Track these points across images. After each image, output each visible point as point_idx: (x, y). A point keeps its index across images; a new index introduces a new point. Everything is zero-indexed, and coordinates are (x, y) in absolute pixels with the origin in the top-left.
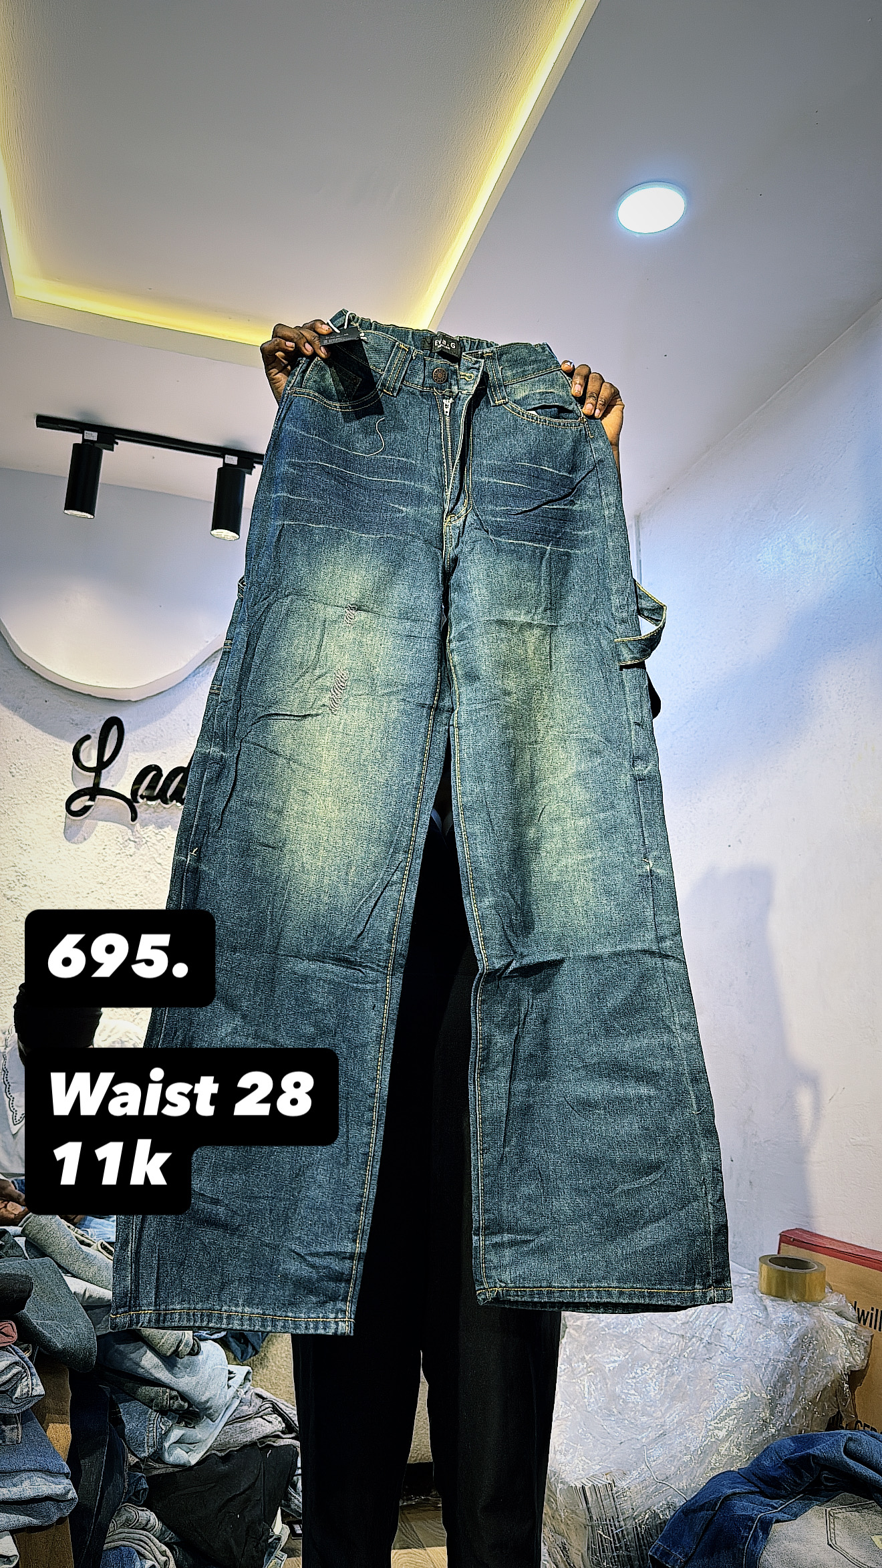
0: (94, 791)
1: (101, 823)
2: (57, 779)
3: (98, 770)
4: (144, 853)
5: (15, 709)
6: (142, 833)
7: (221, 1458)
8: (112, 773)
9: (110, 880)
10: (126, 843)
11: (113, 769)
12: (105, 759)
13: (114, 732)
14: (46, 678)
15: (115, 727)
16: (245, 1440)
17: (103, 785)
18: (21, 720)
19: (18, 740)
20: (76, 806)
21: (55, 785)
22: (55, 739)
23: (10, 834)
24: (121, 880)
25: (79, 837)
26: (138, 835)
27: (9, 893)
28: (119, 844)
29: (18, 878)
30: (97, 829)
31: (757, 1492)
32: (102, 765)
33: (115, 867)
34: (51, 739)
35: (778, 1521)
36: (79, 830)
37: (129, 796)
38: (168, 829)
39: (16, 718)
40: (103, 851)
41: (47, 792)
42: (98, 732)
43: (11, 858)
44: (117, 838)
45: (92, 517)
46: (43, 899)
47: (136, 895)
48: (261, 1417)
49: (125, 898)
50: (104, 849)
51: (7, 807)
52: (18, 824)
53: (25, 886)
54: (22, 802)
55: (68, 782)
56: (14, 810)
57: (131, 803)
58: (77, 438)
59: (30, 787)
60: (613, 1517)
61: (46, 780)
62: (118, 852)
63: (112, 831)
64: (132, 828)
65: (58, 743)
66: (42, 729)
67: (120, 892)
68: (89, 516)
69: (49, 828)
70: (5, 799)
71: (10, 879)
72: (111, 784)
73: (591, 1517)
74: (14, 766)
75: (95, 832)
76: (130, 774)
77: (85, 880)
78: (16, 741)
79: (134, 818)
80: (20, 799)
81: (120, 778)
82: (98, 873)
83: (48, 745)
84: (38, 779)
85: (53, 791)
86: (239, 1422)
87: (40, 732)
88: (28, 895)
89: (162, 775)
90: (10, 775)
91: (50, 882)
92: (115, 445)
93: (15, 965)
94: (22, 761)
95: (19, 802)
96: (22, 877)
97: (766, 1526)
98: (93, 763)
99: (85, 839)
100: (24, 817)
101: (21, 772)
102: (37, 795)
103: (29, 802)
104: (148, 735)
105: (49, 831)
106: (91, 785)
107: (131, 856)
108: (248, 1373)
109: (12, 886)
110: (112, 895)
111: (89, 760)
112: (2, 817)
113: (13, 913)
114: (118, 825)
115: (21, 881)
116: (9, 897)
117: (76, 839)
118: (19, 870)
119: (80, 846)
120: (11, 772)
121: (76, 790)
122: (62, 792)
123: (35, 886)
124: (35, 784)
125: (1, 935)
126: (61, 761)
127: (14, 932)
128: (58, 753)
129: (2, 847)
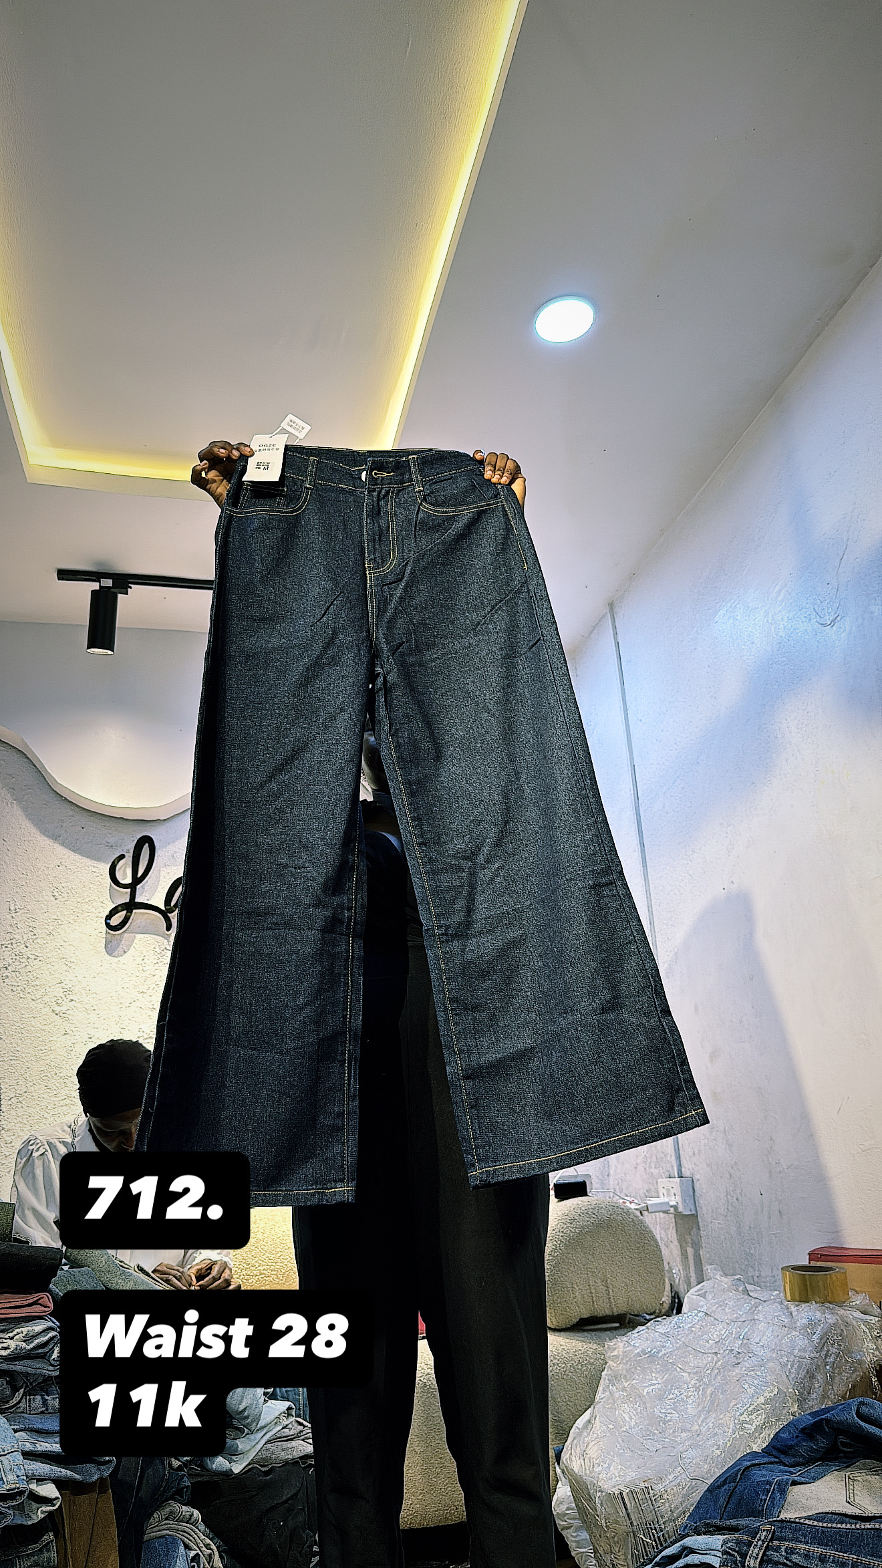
0: (131, 905)
1: (139, 936)
2: (96, 898)
3: (133, 886)
5: (55, 837)
8: (146, 888)
9: (151, 989)
10: (163, 953)
11: (148, 883)
12: (139, 875)
13: (146, 849)
14: (82, 806)
15: (147, 845)
17: (139, 899)
18: (61, 847)
20: (115, 921)
21: (94, 904)
22: (93, 861)
23: (56, 954)
25: (120, 950)
27: (58, 1009)
28: (156, 954)
29: (65, 993)
30: (136, 941)
31: (776, 1462)
32: (137, 881)
34: (88, 862)
35: (796, 1484)
36: (119, 944)
37: (163, 908)
39: (56, 845)
40: (141, 962)
41: (88, 910)
42: (132, 851)
43: (57, 976)
44: (155, 948)
45: (112, 652)
46: (89, 1012)
50: (143, 960)
51: (52, 928)
52: (63, 943)
53: (72, 1000)
54: (66, 922)
55: (104, 899)
56: (58, 930)
57: (166, 914)
58: (95, 586)
59: (72, 908)
61: (87, 900)
62: (156, 961)
63: (149, 942)
64: (167, 938)
65: (95, 865)
66: (80, 854)
68: (109, 652)
69: (91, 945)
70: (49, 921)
71: (57, 995)
72: (146, 898)
74: (57, 890)
75: (134, 945)
76: (163, 886)
77: (127, 990)
78: (57, 867)
79: (169, 928)
80: (63, 920)
81: (154, 892)
82: (139, 983)
83: (87, 868)
84: (79, 900)
85: (93, 910)
87: (79, 856)
88: (75, 1009)
90: (53, 899)
91: (94, 995)
92: (129, 589)
93: (66, 1077)
94: (63, 885)
95: (63, 923)
96: (68, 992)
98: (128, 880)
99: (125, 952)
100: (67, 936)
101: (63, 895)
102: (78, 915)
103: (72, 922)
104: (177, 850)
105: (92, 947)
106: (128, 901)
109: (59, 1002)
110: (153, 1003)
111: (125, 877)
112: (48, 938)
113: (62, 1026)
114: (155, 936)
115: (67, 996)
116: (57, 1012)
117: (116, 952)
118: (66, 987)
119: (120, 958)
120: (53, 896)
121: (114, 906)
122: (102, 909)
123: (81, 1000)
124: (76, 905)
125: (52, 1048)
126: (98, 881)
127: (63, 1045)
128: (95, 874)
129: (49, 966)
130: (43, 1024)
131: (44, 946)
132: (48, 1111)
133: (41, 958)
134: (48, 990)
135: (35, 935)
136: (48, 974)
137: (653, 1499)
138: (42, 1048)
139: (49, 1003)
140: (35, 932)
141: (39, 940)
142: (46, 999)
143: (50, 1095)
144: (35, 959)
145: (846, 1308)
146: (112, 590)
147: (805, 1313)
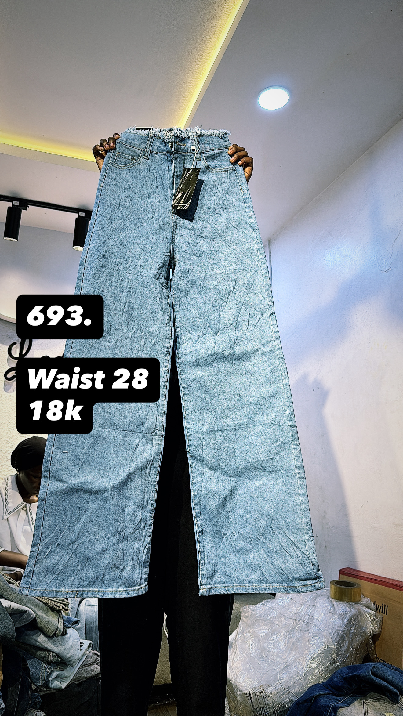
7: (78, 684)
12: (23, 353)
16: (89, 675)
25: (11, 390)
35: (341, 707)
48: (97, 664)
55: (6, 363)
60: (264, 707)
73: (253, 708)
86: (86, 667)
97: (335, 710)
99: (14, 391)
108: (90, 643)
137: (265, 697)
145: (360, 605)
146: (19, 208)
147: (341, 607)
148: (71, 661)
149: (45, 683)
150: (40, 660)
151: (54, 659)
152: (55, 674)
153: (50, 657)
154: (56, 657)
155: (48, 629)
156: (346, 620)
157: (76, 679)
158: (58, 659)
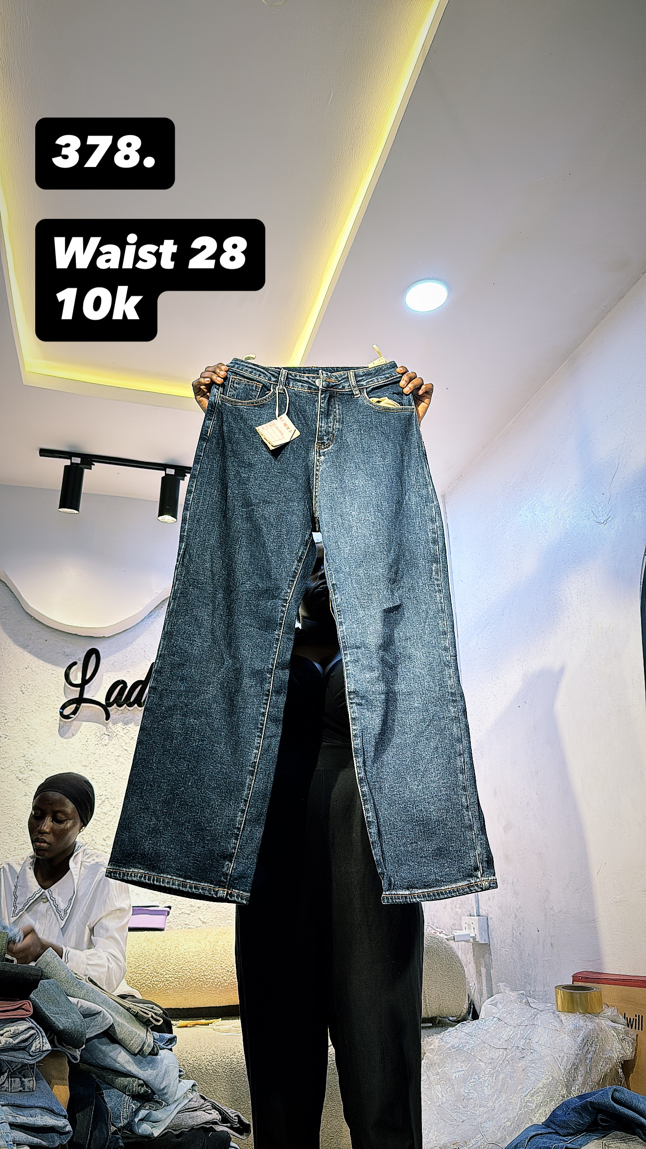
0: (80, 700)
1: (84, 723)
2: (54, 694)
3: (82, 686)
4: (114, 743)
5: (25, 647)
6: (113, 729)
7: (176, 1135)
8: (92, 687)
9: (92, 764)
10: (102, 737)
11: (93, 684)
12: (87, 677)
13: (93, 659)
14: (47, 624)
15: (94, 655)
16: (193, 1123)
17: (86, 695)
18: (29, 654)
19: (26, 668)
20: (68, 711)
21: (52, 698)
22: (52, 666)
23: (21, 734)
24: (99, 763)
25: (70, 734)
26: (111, 730)
27: (21, 776)
28: (97, 737)
29: (27, 765)
30: (82, 727)
31: (553, 1133)
32: (85, 682)
33: (94, 754)
34: (49, 666)
36: (69, 729)
37: (104, 703)
38: (131, 725)
39: (25, 653)
40: (86, 743)
41: (46, 703)
42: (82, 660)
43: (21, 751)
44: (96, 733)
45: (78, 512)
47: (110, 773)
49: (102, 776)
50: (87, 741)
51: (19, 715)
52: (26, 727)
53: (32, 770)
54: (29, 711)
55: (61, 694)
56: (24, 717)
57: (105, 707)
58: (68, 462)
59: (35, 700)
61: (46, 695)
62: (96, 743)
63: (92, 728)
64: (106, 725)
65: (54, 669)
66: (43, 660)
67: (98, 772)
68: (76, 512)
69: (48, 729)
70: (18, 709)
71: (21, 766)
72: (92, 695)
74: (24, 686)
75: (80, 730)
76: (105, 688)
77: (74, 764)
78: (25, 669)
79: (108, 718)
80: (28, 709)
81: (98, 691)
82: (83, 758)
83: (48, 671)
84: (41, 694)
85: (51, 702)
86: (188, 1111)
87: (42, 662)
88: (34, 776)
89: (127, 687)
90: (21, 693)
91: (49, 767)
92: (93, 466)
94: (29, 683)
95: (27, 711)
96: (29, 764)
98: (79, 681)
99: (73, 735)
100: (30, 721)
101: (29, 690)
102: (39, 706)
103: (34, 711)
104: (117, 660)
105: (49, 731)
106: (78, 696)
107: (106, 745)
109: (22, 771)
110: (93, 774)
111: (76, 679)
112: (16, 722)
113: (23, 789)
114: (96, 724)
115: (29, 767)
116: (20, 779)
117: (67, 735)
118: (27, 759)
119: (70, 740)
120: (21, 691)
121: (67, 700)
122: (57, 703)
123: (38, 770)
124: (38, 698)
125: (15, 805)
126: (56, 681)
127: (24, 804)
128: (54, 676)
129: (16, 743)
130: (9, 787)
131: (13, 728)
132: (10, 853)
133: (10, 737)
134: (14, 761)
135: (6, 719)
136: (15, 749)
138: (8, 805)
139: (14, 772)
140: (7, 717)
141: (9, 724)
142: (12, 768)
143: (12, 840)
144: (5, 738)
145: (601, 1018)
146: (80, 466)
147: (572, 1021)
148: (166, 1094)
149: (129, 1122)
150: (121, 1091)
151: (141, 1089)
152: (142, 1113)
153: (136, 1086)
154: (143, 1086)
155: (132, 1042)
156: (579, 1040)
157: (172, 1127)
158: (147, 1089)
